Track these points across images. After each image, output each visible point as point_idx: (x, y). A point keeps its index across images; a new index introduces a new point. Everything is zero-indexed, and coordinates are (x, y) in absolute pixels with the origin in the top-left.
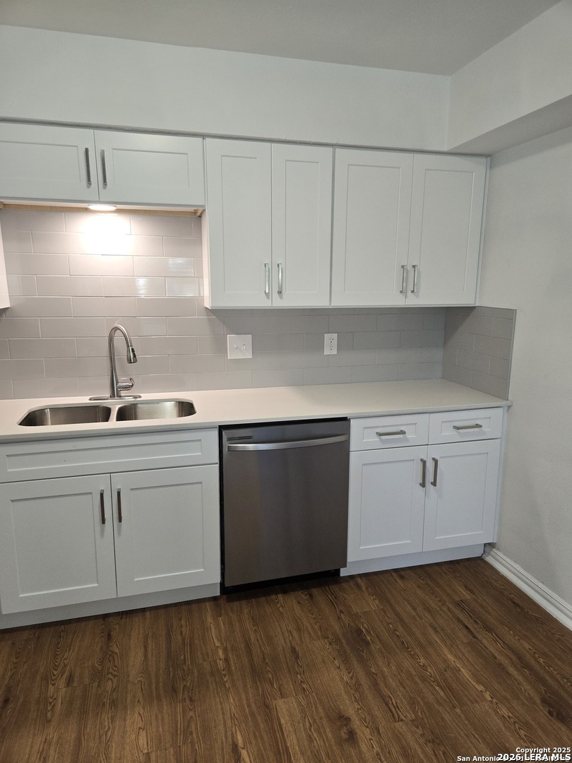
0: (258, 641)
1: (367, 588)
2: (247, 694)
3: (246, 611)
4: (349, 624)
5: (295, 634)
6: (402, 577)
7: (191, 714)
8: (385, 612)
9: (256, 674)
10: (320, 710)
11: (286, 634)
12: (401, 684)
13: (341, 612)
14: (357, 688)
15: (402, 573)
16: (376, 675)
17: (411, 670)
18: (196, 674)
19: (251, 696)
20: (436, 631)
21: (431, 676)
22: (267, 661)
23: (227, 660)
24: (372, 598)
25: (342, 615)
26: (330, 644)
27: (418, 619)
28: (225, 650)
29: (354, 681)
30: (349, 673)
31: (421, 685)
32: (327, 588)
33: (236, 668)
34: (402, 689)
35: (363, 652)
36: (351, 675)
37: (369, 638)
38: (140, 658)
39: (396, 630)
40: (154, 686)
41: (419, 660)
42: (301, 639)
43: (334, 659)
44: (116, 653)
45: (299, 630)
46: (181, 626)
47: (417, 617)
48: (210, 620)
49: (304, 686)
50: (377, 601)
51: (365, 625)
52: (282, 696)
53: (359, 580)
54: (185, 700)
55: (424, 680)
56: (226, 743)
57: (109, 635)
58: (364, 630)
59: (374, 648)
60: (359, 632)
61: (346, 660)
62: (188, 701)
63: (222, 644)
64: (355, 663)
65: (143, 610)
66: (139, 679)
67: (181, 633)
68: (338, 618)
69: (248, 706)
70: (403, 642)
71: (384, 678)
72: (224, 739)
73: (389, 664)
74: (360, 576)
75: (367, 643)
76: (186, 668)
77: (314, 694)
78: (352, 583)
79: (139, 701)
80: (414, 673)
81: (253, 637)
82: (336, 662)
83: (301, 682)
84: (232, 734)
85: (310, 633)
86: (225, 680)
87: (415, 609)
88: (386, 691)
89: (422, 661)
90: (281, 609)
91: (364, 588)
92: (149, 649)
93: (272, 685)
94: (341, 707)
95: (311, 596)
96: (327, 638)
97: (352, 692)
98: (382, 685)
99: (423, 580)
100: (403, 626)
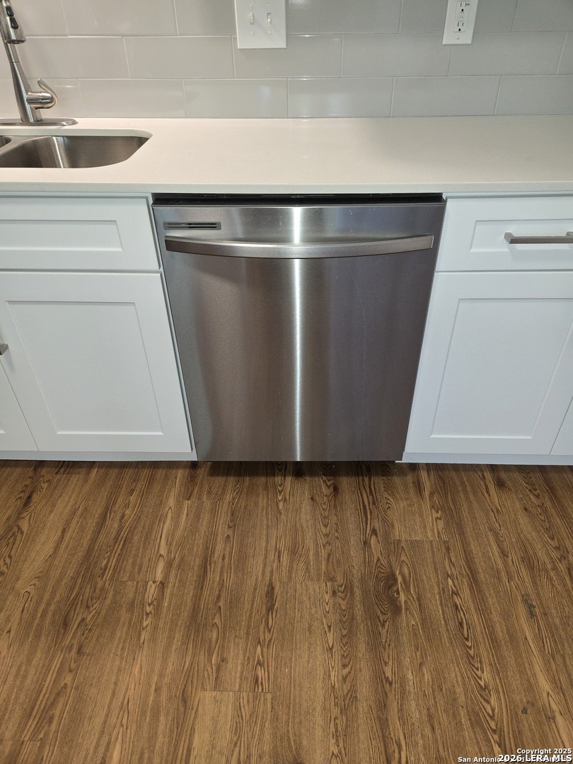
0: (223, 559)
1: (431, 494)
2: (165, 661)
3: (228, 498)
4: (378, 560)
5: (285, 559)
6: (500, 484)
7: (68, 679)
8: (448, 549)
9: (196, 624)
10: (267, 737)
11: (271, 556)
12: (430, 717)
13: (374, 532)
14: (347, 702)
15: (503, 475)
16: (391, 684)
17: (459, 690)
18: (108, 602)
19: (170, 669)
20: (532, 614)
21: (492, 717)
22: (221, 604)
23: (163, 585)
24: (435, 515)
25: (374, 538)
26: (334, 593)
27: (505, 579)
28: (169, 565)
29: (346, 687)
30: (344, 666)
31: (467, 734)
32: (366, 479)
33: (170, 605)
34: (428, 731)
35: (383, 626)
36: (346, 671)
37: (403, 598)
38: (48, 549)
39: (457, 594)
40: (43, 606)
41: (479, 673)
42: (290, 572)
43: (329, 627)
44: (22, 532)
45: (294, 552)
46: (127, 506)
47: (503, 574)
48: (171, 502)
49: (260, 672)
50: (441, 524)
51: (406, 571)
52: (217, 685)
53: (424, 475)
54: (70, 648)
55: (476, 721)
56: (92, 759)
57: (30, 497)
58: (400, 579)
59: (404, 624)
60: (390, 580)
61: (348, 637)
62: (75, 650)
63: (169, 552)
64: (362, 647)
65: (92, 464)
66: (28, 590)
67: (123, 516)
68: (365, 543)
69: (156, 691)
70: (461, 624)
71: (403, 693)
72: (91, 751)
73: (421, 665)
74: (430, 467)
75: (396, 610)
76: (99, 585)
77: (269, 696)
78: (410, 478)
79: (9, 631)
80: (462, 699)
81: (219, 547)
82: (330, 636)
83: (259, 663)
84: (109, 744)
85: (307, 564)
86: (145, 624)
87: (504, 555)
88: (397, 730)
89: (486, 676)
90: (281, 505)
91: (427, 494)
92: (68, 536)
93: (210, 655)
94: (305, 742)
95: (336, 489)
96: (332, 579)
97: (336, 711)
98: (394, 707)
99: (537, 496)
100: (471, 588)
